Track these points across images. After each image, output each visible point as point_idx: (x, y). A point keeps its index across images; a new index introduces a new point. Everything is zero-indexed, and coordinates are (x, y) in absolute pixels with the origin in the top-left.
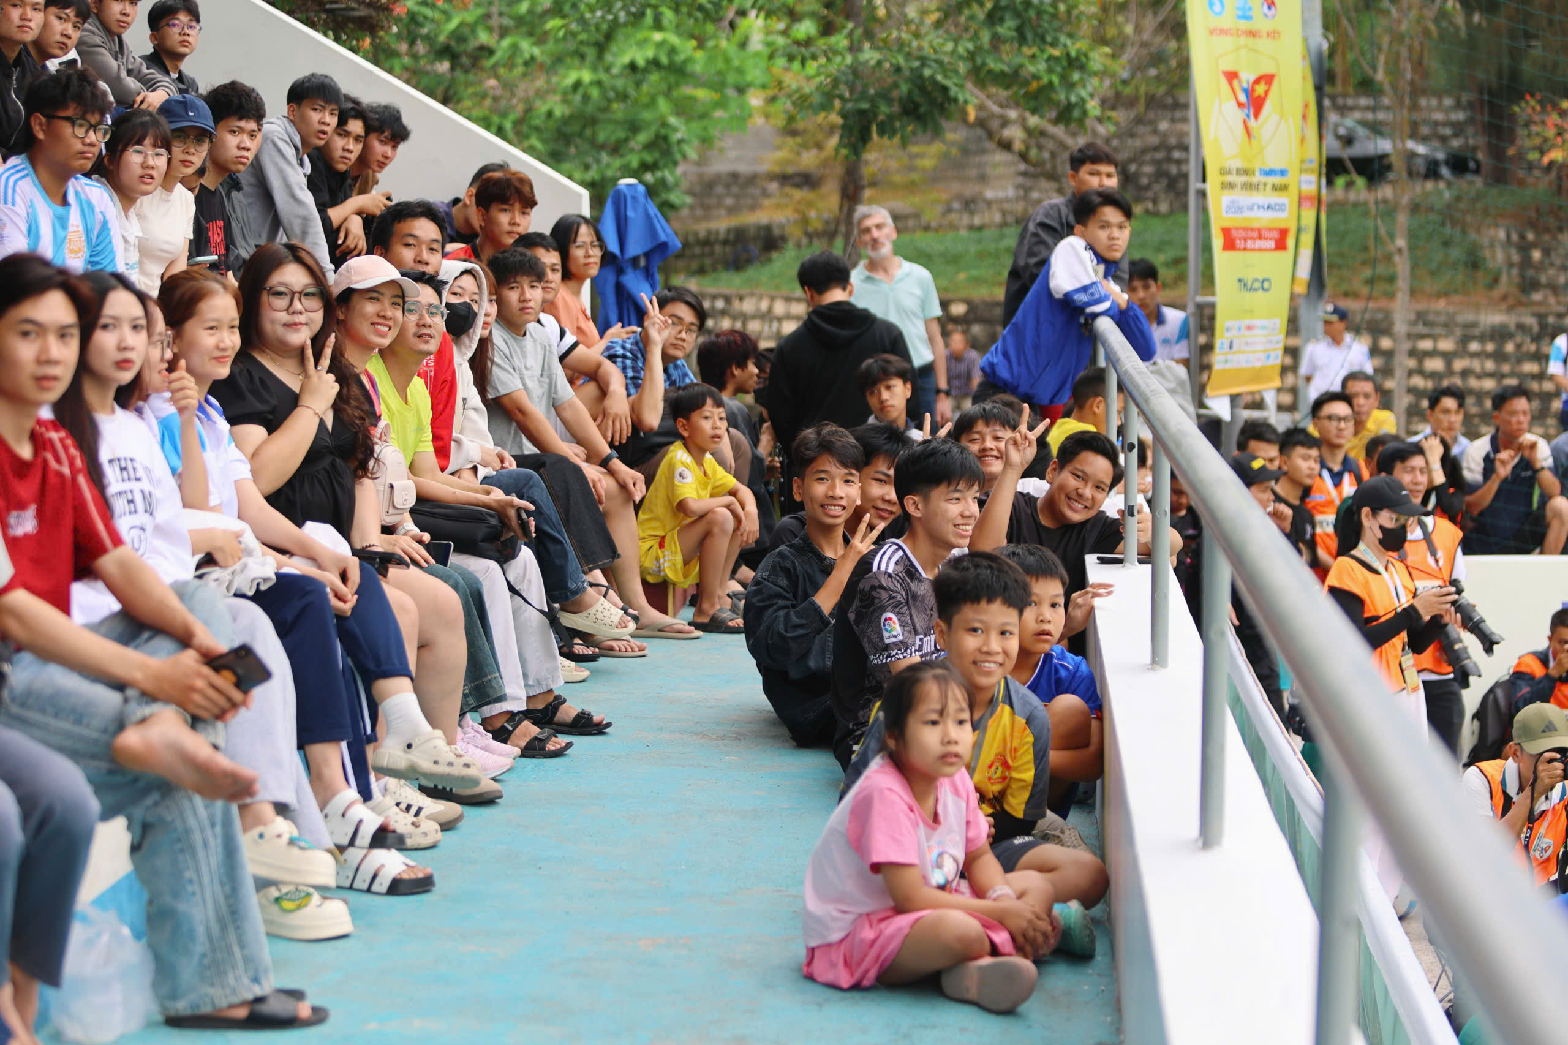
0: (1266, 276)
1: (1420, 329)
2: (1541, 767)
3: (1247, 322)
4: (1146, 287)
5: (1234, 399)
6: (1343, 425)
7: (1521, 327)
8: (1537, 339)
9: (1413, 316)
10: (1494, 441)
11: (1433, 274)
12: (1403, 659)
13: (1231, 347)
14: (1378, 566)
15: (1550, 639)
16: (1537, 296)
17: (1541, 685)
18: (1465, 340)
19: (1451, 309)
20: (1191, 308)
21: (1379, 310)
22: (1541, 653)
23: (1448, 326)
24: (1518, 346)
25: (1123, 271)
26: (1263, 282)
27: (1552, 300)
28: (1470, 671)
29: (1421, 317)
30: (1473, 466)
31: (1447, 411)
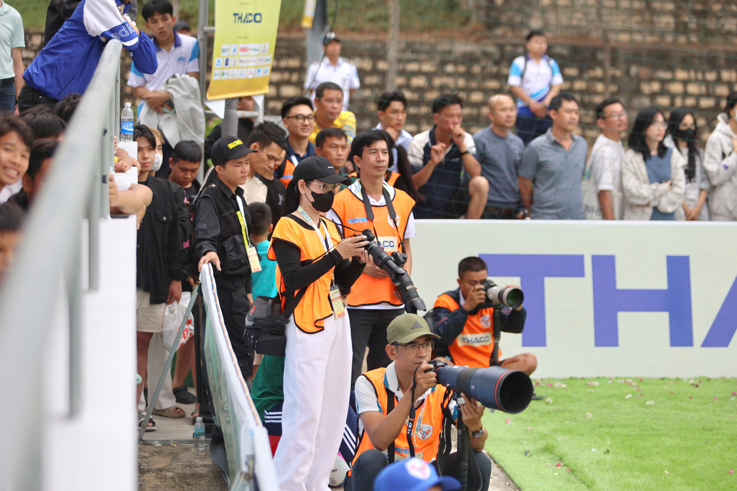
0: (258, 12)
1: (409, 55)
2: (419, 376)
3: (242, 46)
4: (165, 20)
5: (229, 102)
6: (307, 122)
7: (485, 54)
8: (497, 63)
9: (403, 46)
10: (432, 135)
11: (420, 14)
12: (331, 293)
13: (227, 64)
14: (311, 222)
15: (459, 281)
16: (499, 31)
17: (457, 317)
18: (443, 63)
19: (432, 40)
20: (200, 36)
21: (377, 41)
22: (454, 292)
23: (430, 54)
24: (483, 68)
25: (134, 6)
26: (256, 15)
27: (510, 34)
28: (417, 307)
29: (410, 47)
30: (415, 152)
31: (396, 111)
